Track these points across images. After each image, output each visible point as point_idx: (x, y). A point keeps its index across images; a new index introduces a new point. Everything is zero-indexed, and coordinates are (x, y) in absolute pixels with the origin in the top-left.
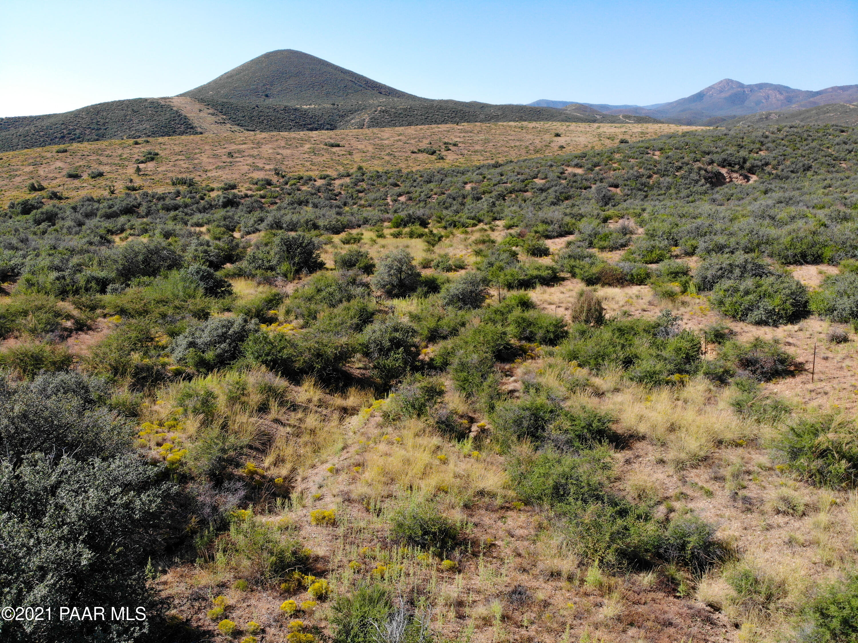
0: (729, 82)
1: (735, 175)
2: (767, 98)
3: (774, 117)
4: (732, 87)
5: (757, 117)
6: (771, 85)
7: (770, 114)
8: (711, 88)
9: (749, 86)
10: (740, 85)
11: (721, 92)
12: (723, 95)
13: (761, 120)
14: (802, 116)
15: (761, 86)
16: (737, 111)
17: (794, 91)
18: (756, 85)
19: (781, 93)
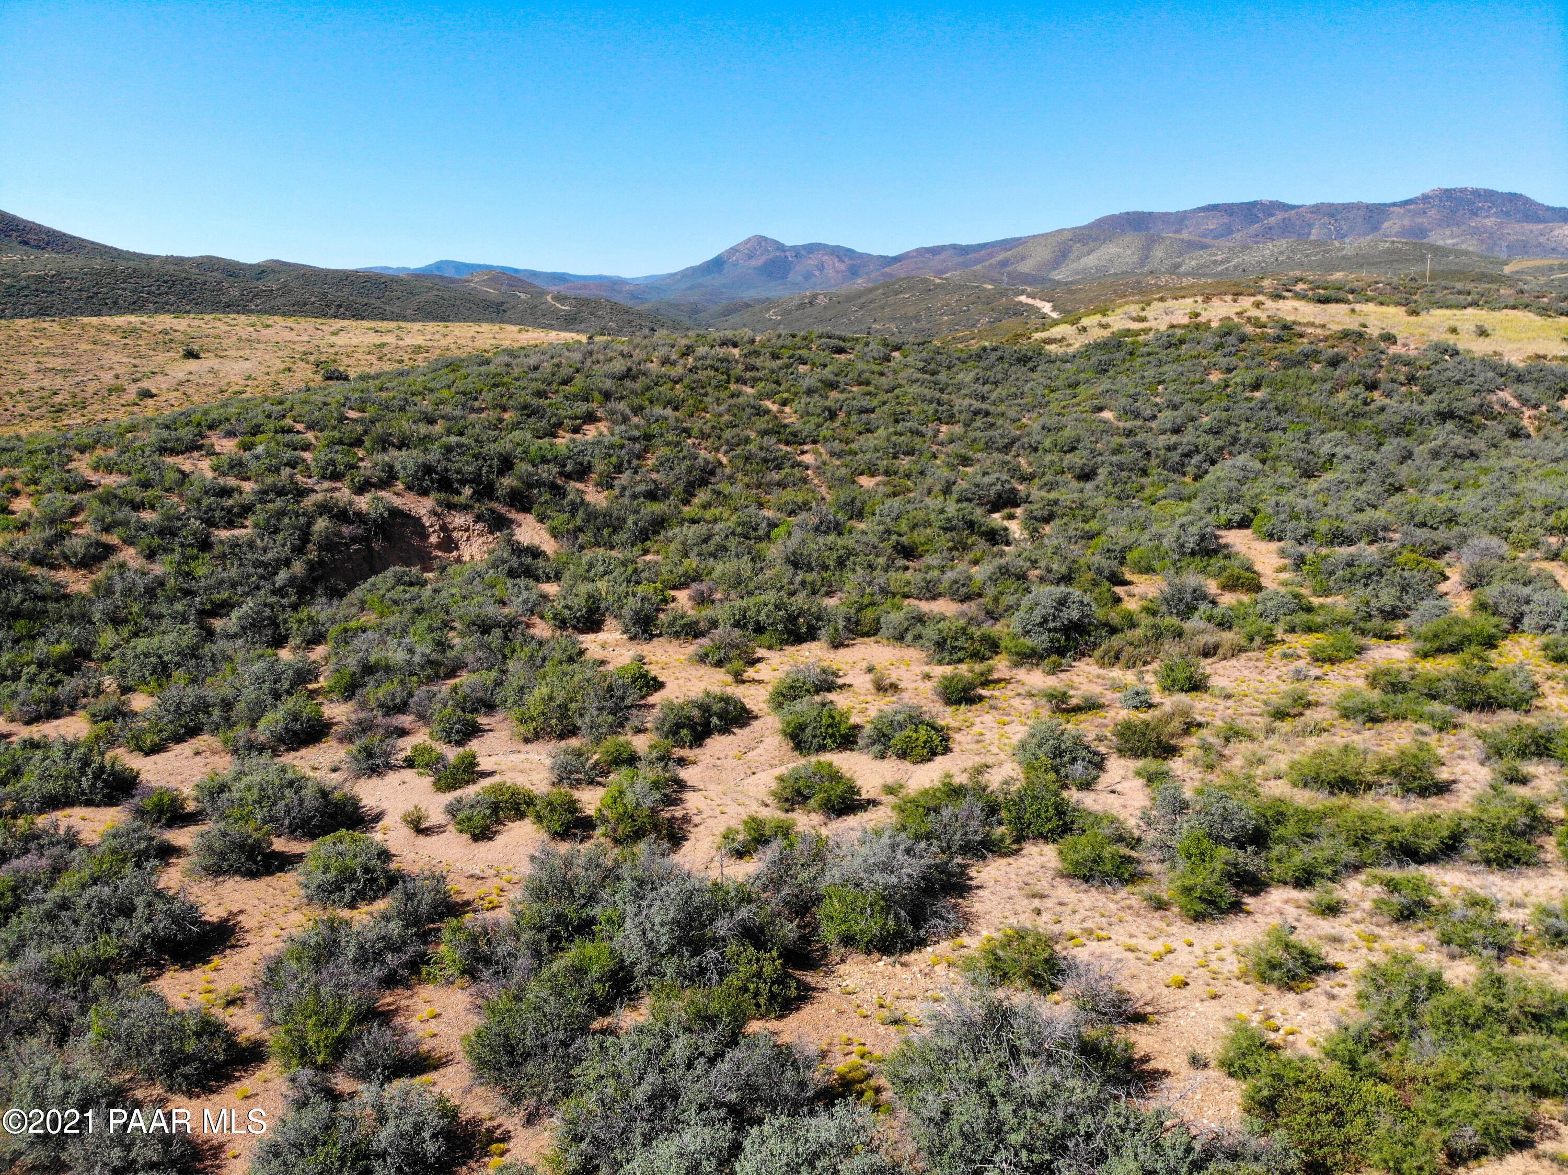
0: (761, 241)
1: (459, 520)
2: (821, 267)
3: (822, 300)
4: (766, 250)
5: (796, 302)
6: (825, 246)
7: (815, 296)
8: (734, 250)
9: (793, 248)
10: (780, 247)
11: (750, 257)
12: (755, 263)
13: (802, 306)
14: (863, 300)
15: (812, 248)
16: (774, 290)
17: (861, 255)
18: (804, 247)
19: (841, 260)
